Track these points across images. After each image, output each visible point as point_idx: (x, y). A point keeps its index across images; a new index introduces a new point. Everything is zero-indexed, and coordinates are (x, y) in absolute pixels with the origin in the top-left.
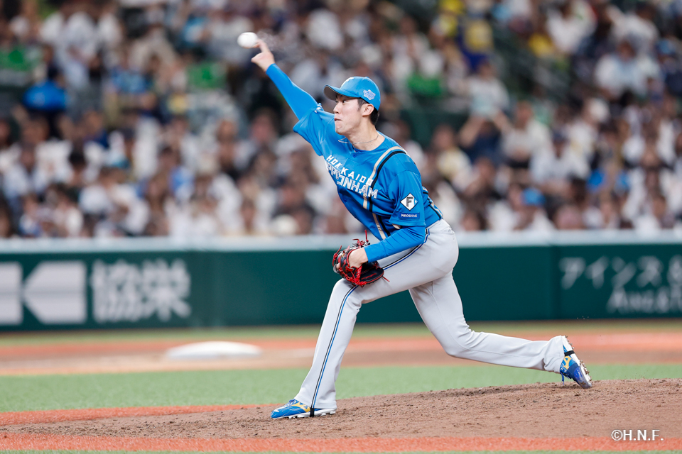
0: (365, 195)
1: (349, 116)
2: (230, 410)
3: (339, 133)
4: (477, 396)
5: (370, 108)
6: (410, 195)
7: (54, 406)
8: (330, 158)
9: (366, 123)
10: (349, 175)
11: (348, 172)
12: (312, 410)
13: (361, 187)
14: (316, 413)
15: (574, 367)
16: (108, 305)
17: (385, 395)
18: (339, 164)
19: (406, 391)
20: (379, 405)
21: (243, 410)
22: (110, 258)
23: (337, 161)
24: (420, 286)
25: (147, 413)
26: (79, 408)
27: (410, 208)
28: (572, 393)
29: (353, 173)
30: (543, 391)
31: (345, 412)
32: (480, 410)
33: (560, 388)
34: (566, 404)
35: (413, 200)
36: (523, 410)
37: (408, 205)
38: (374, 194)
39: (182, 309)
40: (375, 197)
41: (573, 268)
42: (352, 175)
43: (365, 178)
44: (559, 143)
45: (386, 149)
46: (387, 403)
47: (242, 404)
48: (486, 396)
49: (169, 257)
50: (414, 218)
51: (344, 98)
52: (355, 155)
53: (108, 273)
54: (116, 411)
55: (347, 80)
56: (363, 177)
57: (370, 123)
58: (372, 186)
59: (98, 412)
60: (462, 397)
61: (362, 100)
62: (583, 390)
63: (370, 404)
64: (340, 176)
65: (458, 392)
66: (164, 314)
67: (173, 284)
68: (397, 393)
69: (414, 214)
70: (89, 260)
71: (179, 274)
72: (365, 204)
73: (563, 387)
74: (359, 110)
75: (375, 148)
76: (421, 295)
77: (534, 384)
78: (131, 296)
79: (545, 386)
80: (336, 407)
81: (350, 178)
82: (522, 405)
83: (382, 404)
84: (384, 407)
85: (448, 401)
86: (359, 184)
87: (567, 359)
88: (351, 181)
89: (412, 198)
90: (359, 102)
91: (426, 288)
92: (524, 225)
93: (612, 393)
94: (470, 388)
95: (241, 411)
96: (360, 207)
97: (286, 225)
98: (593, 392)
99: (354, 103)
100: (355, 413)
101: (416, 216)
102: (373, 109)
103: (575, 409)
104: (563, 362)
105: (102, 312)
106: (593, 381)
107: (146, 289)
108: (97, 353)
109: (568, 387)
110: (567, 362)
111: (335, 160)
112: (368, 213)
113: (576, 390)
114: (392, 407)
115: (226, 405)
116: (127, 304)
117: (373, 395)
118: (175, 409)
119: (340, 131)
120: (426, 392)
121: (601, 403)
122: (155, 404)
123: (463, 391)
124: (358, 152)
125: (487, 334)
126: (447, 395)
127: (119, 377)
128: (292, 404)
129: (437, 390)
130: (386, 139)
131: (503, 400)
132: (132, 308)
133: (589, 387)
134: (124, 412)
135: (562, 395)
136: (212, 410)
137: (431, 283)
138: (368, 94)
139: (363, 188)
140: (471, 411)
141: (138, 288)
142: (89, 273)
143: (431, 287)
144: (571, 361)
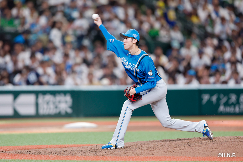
0: (135, 71)
1: (128, 43)
2: (87, 146)
3: (125, 49)
4: (173, 142)
5: (136, 40)
6: (151, 71)
7: (25, 144)
8: (122, 58)
9: (134, 46)
10: (129, 64)
11: (129, 63)
12: (116, 146)
13: (133, 68)
14: (117, 147)
15: (207, 131)
16: (44, 109)
17: (141, 141)
18: (126, 60)
19: (148, 140)
20: (139, 145)
21: (91, 146)
22: (44, 93)
23: (125, 59)
24: (154, 102)
25: (58, 147)
26: (34, 145)
27: (151, 75)
28: (206, 141)
29: (130, 63)
30: (196, 140)
31: (127, 147)
32: (174, 147)
33: (202, 139)
34: (204, 145)
35: (152, 72)
36: (189, 147)
37: (150, 74)
38: (138, 70)
39: (69, 111)
40: (138, 71)
41: (206, 97)
42: (130, 64)
43: (134, 65)
44: (201, 54)
45: (142, 55)
46: (141, 144)
47: (91, 144)
48: (176, 142)
49: (65, 93)
50: (153, 79)
51: (126, 37)
52: (131, 57)
53: (44, 98)
54: (47, 146)
55: (128, 31)
56: (134, 64)
57: (136, 46)
58: (137, 68)
59: (41, 146)
60: (168, 142)
61: (133, 38)
62: (210, 140)
63: (136, 145)
64: (126, 64)
65: (167, 140)
66: (63, 112)
67: (66, 102)
68: (145, 141)
69: (153, 77)
70: (37, 93)
71: (68, 98)
72: (135, 74)
73: (203, 139)
74: (132, 41)
75: (138, 54)
76: (154, 106)
77: (193, 138)
78: (52, 106)
79: (197, 139)
80: (124, 145)
81: (129, 65)
82: (189, 145)
83: (140, 145)
84: (141, 145)
85: (163, 143)
86: (132, 67)
87: (205, 129)
88: (130, 66)
89: (151, 72)
90: (132, 38)
91: (155, 103)
92: (189, 82)
93: (220, 141)
94: (171, 139)
95: (90, 147)
96: (133, 75)
97: (106, 81)
98: (213, 141)
99: (130, 39)
100: (130, 147)
101: (153, 78)
102: (137, 41)
103: (207, 147)
104: (204, 130)
105: (41, 112)
106: (214, 137)
107: (57, 103)
108: (40, 126)
109: (205, 139)
110: (205, 130)
111: (124, 58)
112: (136, 77)
113: (208, 140)
114: (143, 145)
115: (85, 144)
116: (50, 109)
117: (136, 141)
118: (68, 146)
119: (126, 48)
120: (155, 140)
121: (216, 145)
122: (61, 144)
123: (168, 140)
124: (132, 56)
125: (177, 119)
126: (162, 141)
127: (48, 135)
128: (109, 144)
129: (159, 139)
130: (142, 51)
131: (182, 144)
132: (52, 110)
133: (212, 139)
134: (50, 146)
135: (203, 142)
136: (81, 146)
137: (158, 101)
138: (135, 36)
139: (134, 68)
140: (171, 147)
141: (54, 103)
142: (37, 98)
143: (157, 103)
144: (207, 129)
